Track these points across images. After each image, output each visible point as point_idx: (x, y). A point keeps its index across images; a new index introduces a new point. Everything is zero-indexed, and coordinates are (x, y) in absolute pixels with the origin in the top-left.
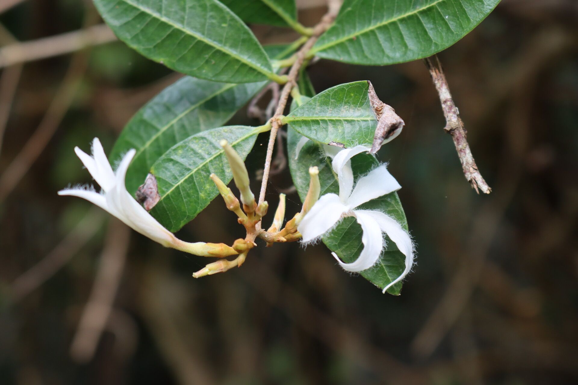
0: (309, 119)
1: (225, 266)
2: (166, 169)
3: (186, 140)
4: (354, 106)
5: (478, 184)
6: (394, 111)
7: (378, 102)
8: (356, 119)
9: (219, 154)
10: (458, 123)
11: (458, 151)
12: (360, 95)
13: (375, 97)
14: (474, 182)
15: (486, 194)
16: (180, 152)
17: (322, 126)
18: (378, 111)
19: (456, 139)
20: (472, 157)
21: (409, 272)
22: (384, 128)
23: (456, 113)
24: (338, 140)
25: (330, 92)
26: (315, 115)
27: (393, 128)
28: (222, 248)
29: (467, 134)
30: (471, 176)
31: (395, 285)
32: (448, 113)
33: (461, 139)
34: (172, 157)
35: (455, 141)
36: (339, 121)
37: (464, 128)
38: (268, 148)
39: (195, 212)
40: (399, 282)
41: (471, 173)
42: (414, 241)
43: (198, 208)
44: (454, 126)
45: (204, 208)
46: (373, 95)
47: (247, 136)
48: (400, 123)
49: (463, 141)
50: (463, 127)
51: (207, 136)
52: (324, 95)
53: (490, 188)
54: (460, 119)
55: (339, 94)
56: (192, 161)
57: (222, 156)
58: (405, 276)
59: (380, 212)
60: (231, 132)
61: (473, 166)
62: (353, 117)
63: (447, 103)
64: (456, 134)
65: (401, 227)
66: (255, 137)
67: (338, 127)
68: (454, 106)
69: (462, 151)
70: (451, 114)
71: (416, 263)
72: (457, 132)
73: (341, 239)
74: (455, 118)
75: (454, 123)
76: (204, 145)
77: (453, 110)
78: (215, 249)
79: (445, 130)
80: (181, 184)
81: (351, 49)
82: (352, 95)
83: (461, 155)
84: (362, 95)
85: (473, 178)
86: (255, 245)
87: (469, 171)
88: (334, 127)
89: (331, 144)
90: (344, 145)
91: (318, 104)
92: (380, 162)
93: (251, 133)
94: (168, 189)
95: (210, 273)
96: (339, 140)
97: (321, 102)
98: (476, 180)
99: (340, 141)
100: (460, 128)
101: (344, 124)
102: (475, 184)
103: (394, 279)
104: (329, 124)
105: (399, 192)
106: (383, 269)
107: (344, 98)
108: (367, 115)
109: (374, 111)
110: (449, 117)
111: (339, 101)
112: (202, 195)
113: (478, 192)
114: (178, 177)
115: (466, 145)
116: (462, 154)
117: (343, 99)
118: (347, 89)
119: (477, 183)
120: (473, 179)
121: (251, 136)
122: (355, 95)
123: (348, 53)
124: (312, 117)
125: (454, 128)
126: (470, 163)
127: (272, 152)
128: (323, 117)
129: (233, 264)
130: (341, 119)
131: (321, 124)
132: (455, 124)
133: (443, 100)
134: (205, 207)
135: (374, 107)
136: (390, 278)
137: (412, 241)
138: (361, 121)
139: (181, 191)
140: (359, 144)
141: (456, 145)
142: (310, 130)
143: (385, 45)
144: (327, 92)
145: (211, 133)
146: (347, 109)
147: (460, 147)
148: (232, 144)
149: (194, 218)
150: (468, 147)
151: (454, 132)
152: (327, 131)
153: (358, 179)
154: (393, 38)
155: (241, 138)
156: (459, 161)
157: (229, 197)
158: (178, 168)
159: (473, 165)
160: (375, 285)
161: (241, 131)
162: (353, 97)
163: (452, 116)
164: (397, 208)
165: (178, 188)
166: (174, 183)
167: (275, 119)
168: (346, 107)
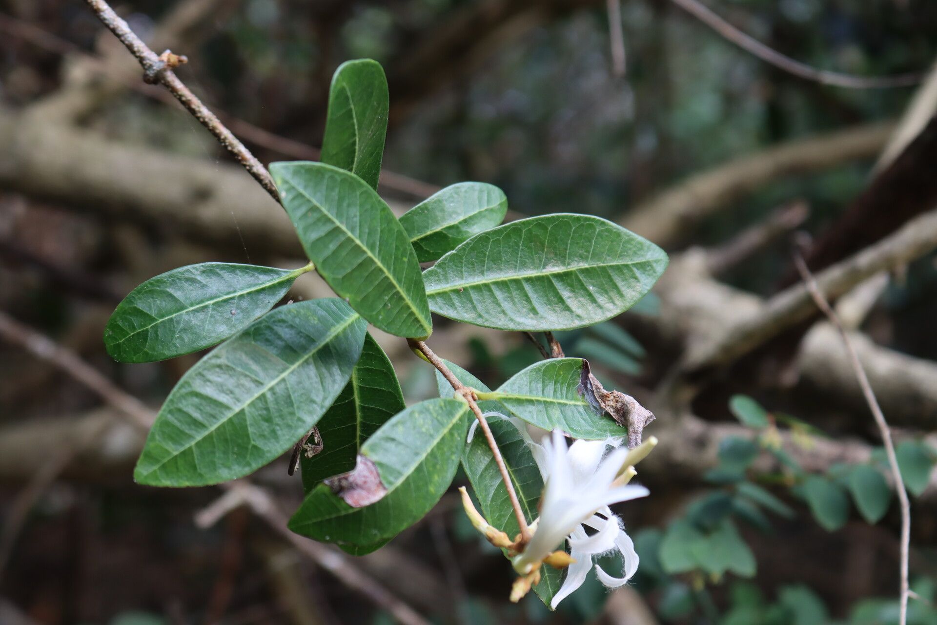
0: (524, 398)
2: (387, 451)
8: (568, 403)
17: (538, 408)
25: (541, 367)
26: (528, 393)
34: (394, 436)
52: (535, 369)
55: (550, 370)
67: (553, 411)
80: (411, 473)
81: (457, 303)
82: (562, 373)
84: (571, 375)
91: (530, 380)
97: (532, 378)
107: (555, 376)
111: (549, 378)
112: (432, 489)
118: (558, 366)
122: (564, 374)
123: (453, 305)
128: (537, 397)
130: (555, 401)
131: (536, 405)
138: (573, 405)
142: (526, 411)
143: (506, 305)
144: (538, 366)
154: (516, 300)
162: (562, 376)
165: (407, 478)
166: (403, 470)
167: (470, 391)
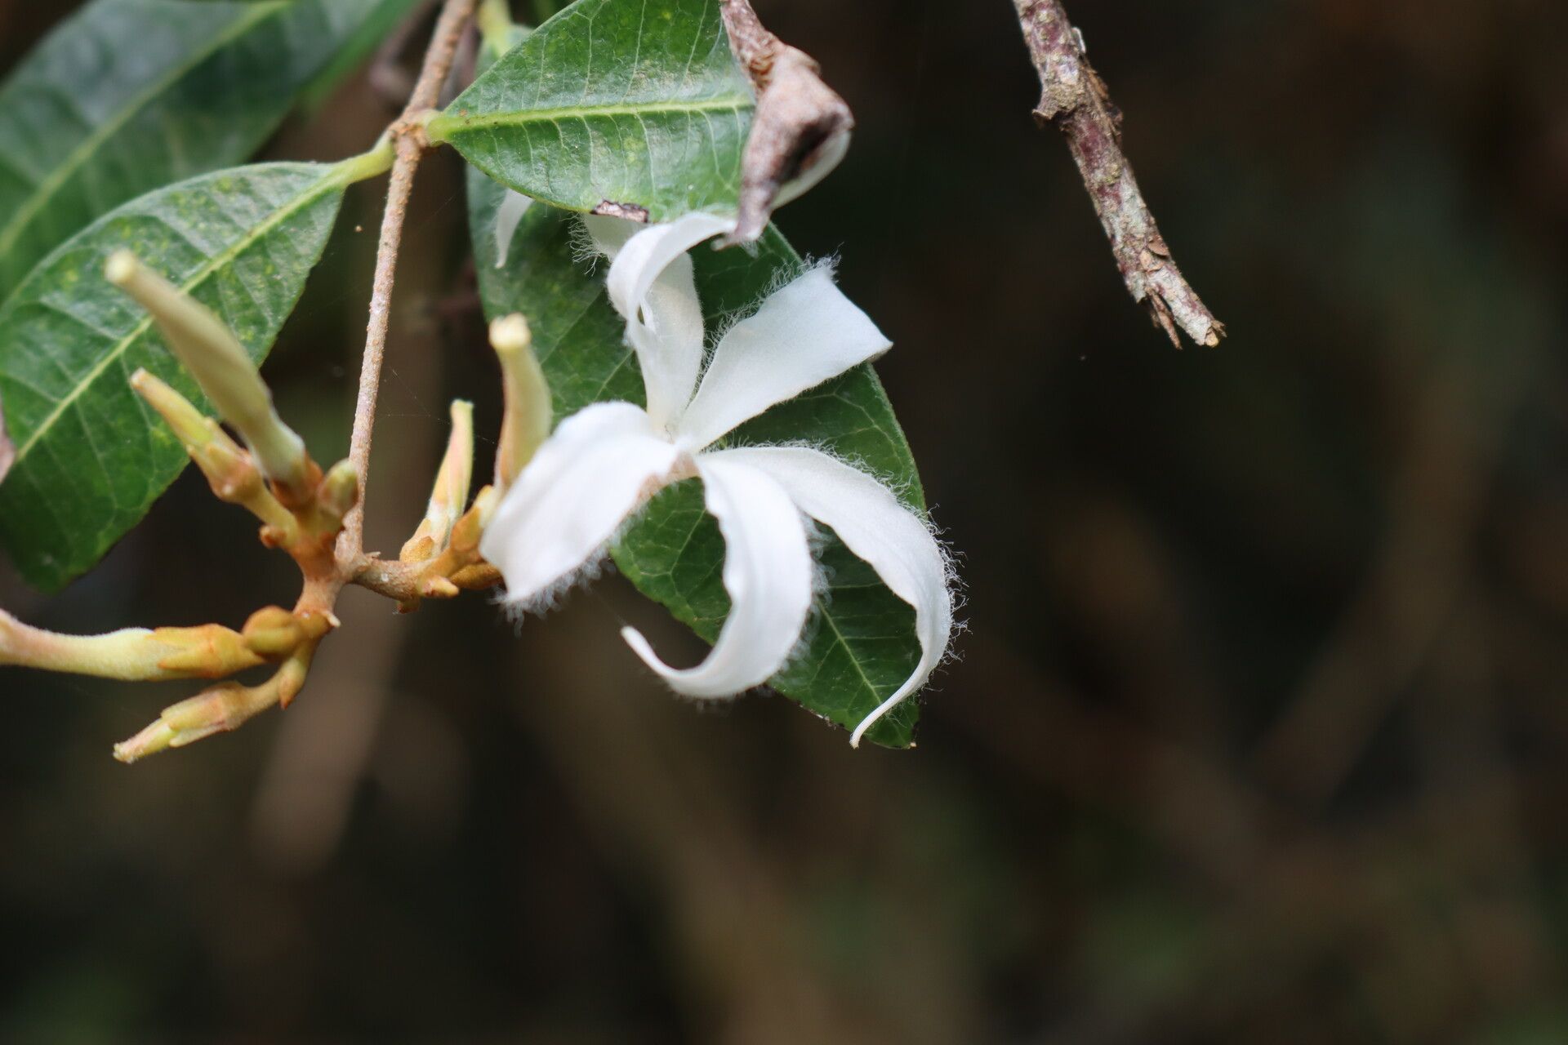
0: (520, 119)
1: (233, 708)
2: (29, 344)
3: (88, 230)
4: (678, 59)
5: (1173, 311)
6: (813, 69)
7: (759, 40)
8: (686, 108)
9: (205, 274)
10: (1085, 87)
11: (1091, 193)
12: (697, 14)
13: (745, 22)
14: (1158, 306)
15: (1205, 346)
16: (72, 277)
17: (568, 144)
18: (760, 75)
19: (1080, 149)
20: (1144, 212)
21: (941, 661)
22: (775, 143)
23: (1076, 49)
24: (627, 194)
25: (585, 14)
26: (538, 105)
27: (811, 138)
28: (213, 643)
29: (1121, 126)
30: (1145, 285)
31: (896, 711)
32: (1043, 53)
33: (1100, 148)
34: (45, 300)
35: (1079, 155)
36: (626, 120)
37: (1110, 104)
38: (382, 241)
39: (140, 499)
40: (909, 698)
41: (1145, 271)
42: (950, 546)
43: (152, 480)
44: (1067, 101)
45: (170, 482)
46: (740, 12)
47: (302, 199)
48: (834, 119)
49: (1107, 152)
50: (1104, 101)
51: (159, 213)
52: (566, 23)
53: (1218, 325)
54: (1091, 71)
55: (620, 17)
56: (114, 310)
57: (219, 282)
58: (930, 677)
59: (808, 450)
60: (245, 188)
61: (1150, 246)
62: (676, 102)
63: (1038, 16)
64: (1081, 131)
65: (894, 498)
66: (332, 202)
67: (625, 143)
68: (1066, 24)
69: (1107, 194)
70: (1055, 57)
71: (963, 625)
72: (1083, 121)
73: (686, 555)
74: (1071, 69)
75: (1068, 91)
76: (152, 245)
77: (1062, 40)
78: (185, 649)
79: (1038, 116)
80: (83, 397)
82: (668, 15)
83: (1103, 207)
84: (704, 16)
85: (1154, 290)
86: (334, 621)
87: (1138, 266)
88: (607, 144)
89: (600, 211)
90: (647, 212)
91: (548, 60)
92: (803, 257)
93: (316, 188)
94: (38, 418)
95: (176, 742)
96: (629, 195)
97: (555, 53)
98: (1165, 297)
99: (632, 197)
100: (1092, 104)
101: (645, 129)
102: (1163, 311)
103: (887, 694)
104: (590, 132)
105: (881, 363)
106: (845, 658)
107: (640, 32)
108: (725, 90)
109: (747, 73)
110: (1048, 67)
111: (620, 42)
112: (159, 433)
113: (1176, 342)
114: (69, 373)
115: (1120, 169)
116: (1109, 202)
117: (636, 36)
119: (1169, 308)
120: (1153, 294)
121: (320, 200)
122: (678, 17)
124: (529, 111)
125: (1070, 108)
126: (1139, 236)
127: (394, 254)
128: (566, 108)
129: (262, 696)
130: (633, 111)
131: (561, 135)
132: (1071, 95)
133: (1022, 5)
134: (176, 476)
135: (743, 60)
136: (872, 687)
137: (940, 546)
138: (704, 114)
139: (85, 424)
140: (693, 207)
141: (1083, 171)
142: (526, 159)
144: (577, 13)
145: (173, 200)
146: (652, 71)
147: (1099, 176)
148: (249, 234)
149: (140, 518)
150: (1127, 174)
151: (1070, 121)
152: (585, 161)
153: (720, 329)
155: (281, 208)
156: (1101, 229)
157: (214, 455)
158: (70, 338)
159: (1152, 242)
160: (820, 716)
161: (279, 181)
162: (671, 24)
163: (1059, 63)
164: (876, 426)
165: (71, 411)
166: (54, 393)
167: (406, 125)
168: (647, 62)
